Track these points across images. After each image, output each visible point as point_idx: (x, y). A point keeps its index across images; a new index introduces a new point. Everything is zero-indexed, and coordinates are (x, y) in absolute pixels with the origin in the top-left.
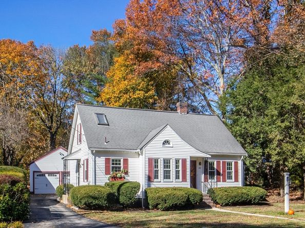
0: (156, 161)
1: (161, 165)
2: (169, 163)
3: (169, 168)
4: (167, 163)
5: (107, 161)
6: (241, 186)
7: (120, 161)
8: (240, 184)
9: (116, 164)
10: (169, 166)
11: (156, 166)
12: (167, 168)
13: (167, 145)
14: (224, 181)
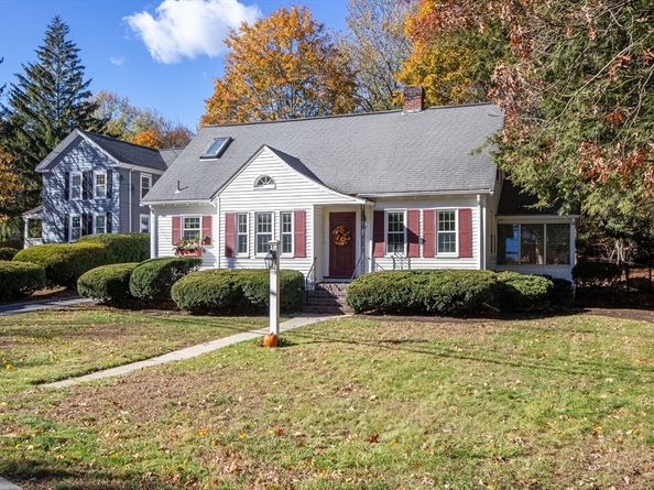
0: (243, 217)
1: (251, 224)
2: (270, 221)
3: (270, 231)
4: (263, 221)
5: (176, 222)
6: (478, 268)
7: (198, 220)
8: (475, 263)
9: (192, 226)
10: (270, 226)
11: (244, 228)
12: (265, 231)
13: (268, 186)
14: (429, 254)
